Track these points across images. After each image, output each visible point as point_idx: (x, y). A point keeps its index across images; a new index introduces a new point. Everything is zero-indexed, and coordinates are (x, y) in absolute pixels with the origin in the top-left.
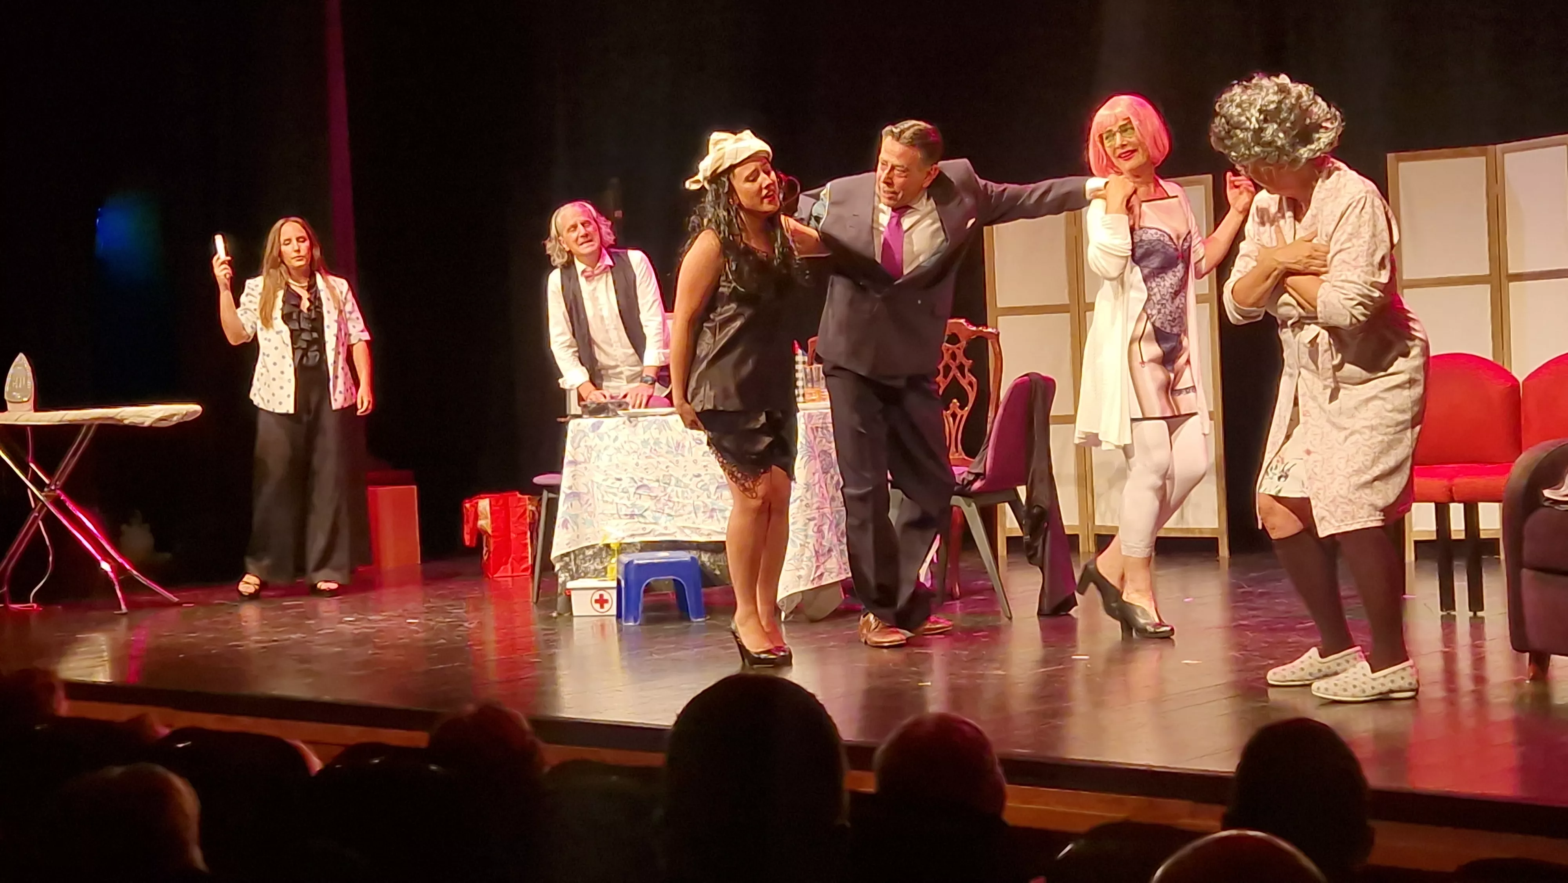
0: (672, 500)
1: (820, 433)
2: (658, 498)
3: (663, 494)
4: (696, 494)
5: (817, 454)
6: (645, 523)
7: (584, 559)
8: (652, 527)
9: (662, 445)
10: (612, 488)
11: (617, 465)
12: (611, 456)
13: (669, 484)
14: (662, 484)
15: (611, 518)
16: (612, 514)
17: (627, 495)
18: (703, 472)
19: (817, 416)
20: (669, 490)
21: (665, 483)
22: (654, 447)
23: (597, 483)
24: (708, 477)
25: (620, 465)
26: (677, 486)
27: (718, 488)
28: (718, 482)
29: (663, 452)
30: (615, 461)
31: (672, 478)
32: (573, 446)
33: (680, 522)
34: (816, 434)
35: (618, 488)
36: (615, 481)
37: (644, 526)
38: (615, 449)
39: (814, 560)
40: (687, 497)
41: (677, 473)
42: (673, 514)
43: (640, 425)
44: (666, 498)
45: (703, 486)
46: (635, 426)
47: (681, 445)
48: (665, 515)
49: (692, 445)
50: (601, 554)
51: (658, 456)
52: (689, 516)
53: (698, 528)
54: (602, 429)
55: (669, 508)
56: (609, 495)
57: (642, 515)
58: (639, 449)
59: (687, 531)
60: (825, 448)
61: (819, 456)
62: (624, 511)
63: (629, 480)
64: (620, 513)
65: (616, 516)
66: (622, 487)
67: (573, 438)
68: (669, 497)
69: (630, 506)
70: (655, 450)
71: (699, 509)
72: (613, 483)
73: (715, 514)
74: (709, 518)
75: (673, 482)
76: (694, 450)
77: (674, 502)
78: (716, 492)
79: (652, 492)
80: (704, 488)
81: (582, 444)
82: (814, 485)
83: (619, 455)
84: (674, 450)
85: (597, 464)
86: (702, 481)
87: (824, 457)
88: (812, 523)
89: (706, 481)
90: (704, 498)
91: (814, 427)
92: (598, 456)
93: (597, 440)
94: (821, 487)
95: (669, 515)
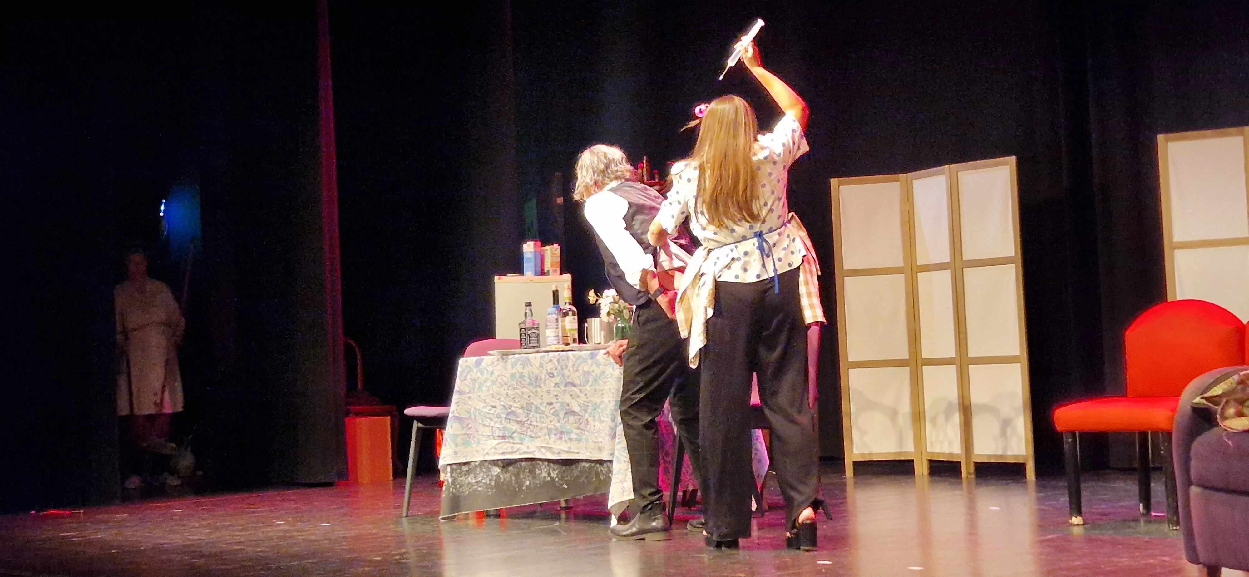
0: (533, 424)
2: (522, 423)
3: (526, 419)
4: (550, 419)
6: (514, 443)
7: (460, 473)
8: (518, 446)
9: (526, 379)
10: (490, 413)
11: (493, 396)
12: (488, 387)
13: (531, 411)
14: (525, 411)
15: (488, 439)
16: (489, 436)
17: (499, 419)
18: (554, 401)
20: (530, 416)
21: (528, 410)
22: (519, 380)
23: (479, 410)
24: (558, 405)
25: (495, 395)
26: (537, 413)
27: (566, 414)
28: (566, 409)
29: (526, 383)
30: (491, 392)
31: (533, 406)
32: (460, 380)
33: (538, 443)
35: (493, 414)
36: (490, 408)
37: (512, 445)
38: (492, 381)
40: (543, 422)
41: (536, 401)
42: (533, 436)
43: (509, 361)
44: (528, 422)
45: (554, 412)
46: (506, 361)
47: (539, 378)
48: (528, 437)
49: (547, 379)
50: (476, 471)
51: (523, 387)
52: (545, 437)
53: (551, 448)
54: (484, 364)
55: (532, 431)
56: (488, 420)
57: (511, 437)
58: (508, 382)
59: (542, 450)
62: (497, 433)
63: (501, 407)
64: (494, 435)
65: (491, 437)
66: (496, 413)
67: (462, 372)
68: (531, 421)
69: (502, 429)
70: (520, 382)
71: (552, 432)
72: (490, 410)
73: (563, 436)
74: (559, 439)
75: (533, 409)
76: (547, 382)
77: (534, 426)
78: (564, 418)
79: (518, 417)
80: (555, 413)
81: (468, 377)
83: (494, 386)
84: (533, 382)
85: (478, 394)
86: (554, 408)
89: (557, 408)
90: (555, 422)
92: (480, 387)
93: (479, 374)
95: (531, 437)
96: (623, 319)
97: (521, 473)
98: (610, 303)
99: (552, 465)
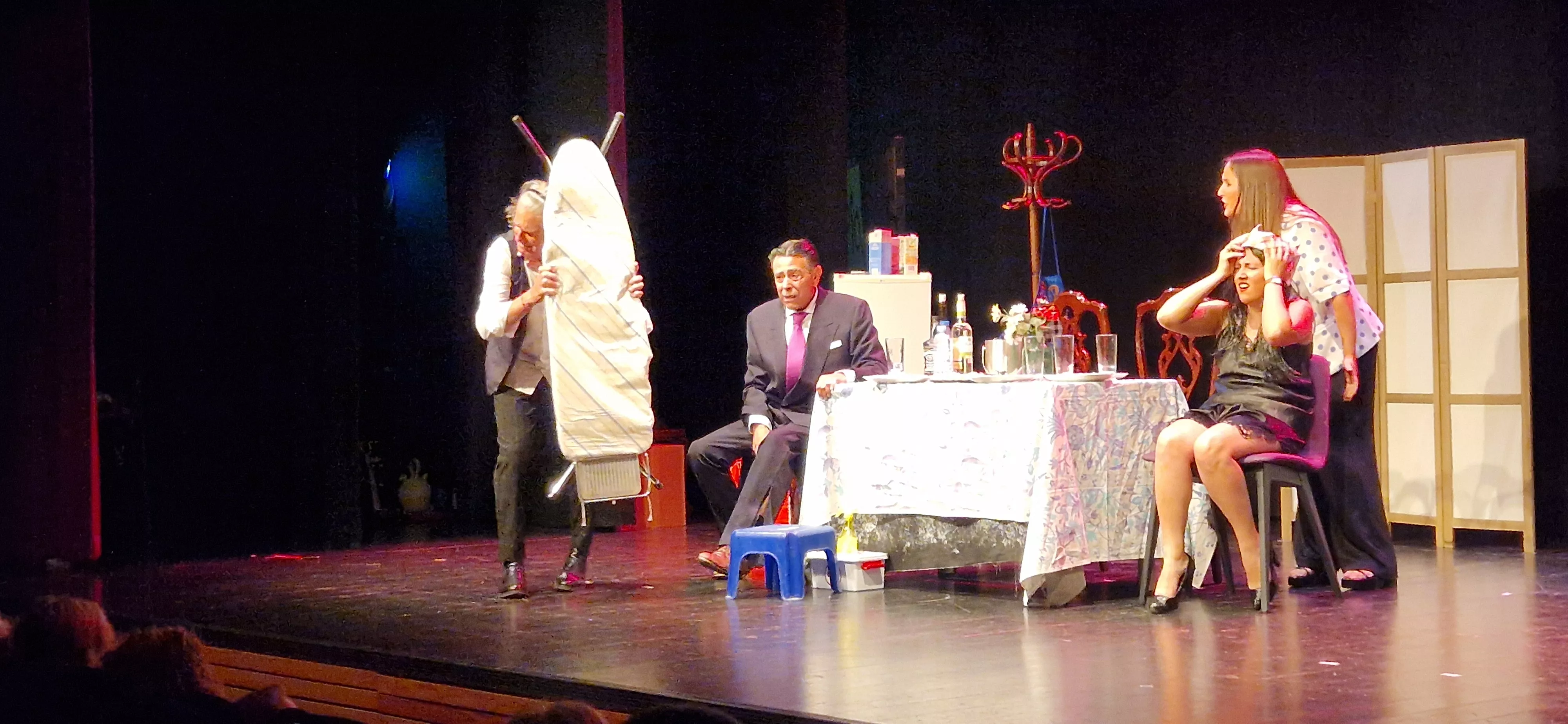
1: (1070, 407)
2: (905, 469)
3: (910, 465)
5: (1065, 430)
6: (890, 495)
8: (899, 498)
14: (909, 455)
17: (873, 464)
18: (949, 443)
19: (1067, 388)
33: (925, 495)
34: (1065, 407)
36: (862, 449)
37: (889, 497)
39: (1056, 542)
42: (918, 486)
43: (889, 391)
44: (913, 469)
45: (949, 458)
46: (885, 392)
48: (912, 487)
53: (943, 502)
55: (916, 480)
57: (887, 486)
60: (1075, 424)
61: (1068, 431)
73: (960, 489)
82: (1060, 462)
87: (1074, 432)
88: (1056, 502)
89: (952, 453)
91: (1063, 400)
94: (1066, 464)
96: (1035, 341)
97: (900, 532)
98: (1019, 322)
99: (940, 523)
